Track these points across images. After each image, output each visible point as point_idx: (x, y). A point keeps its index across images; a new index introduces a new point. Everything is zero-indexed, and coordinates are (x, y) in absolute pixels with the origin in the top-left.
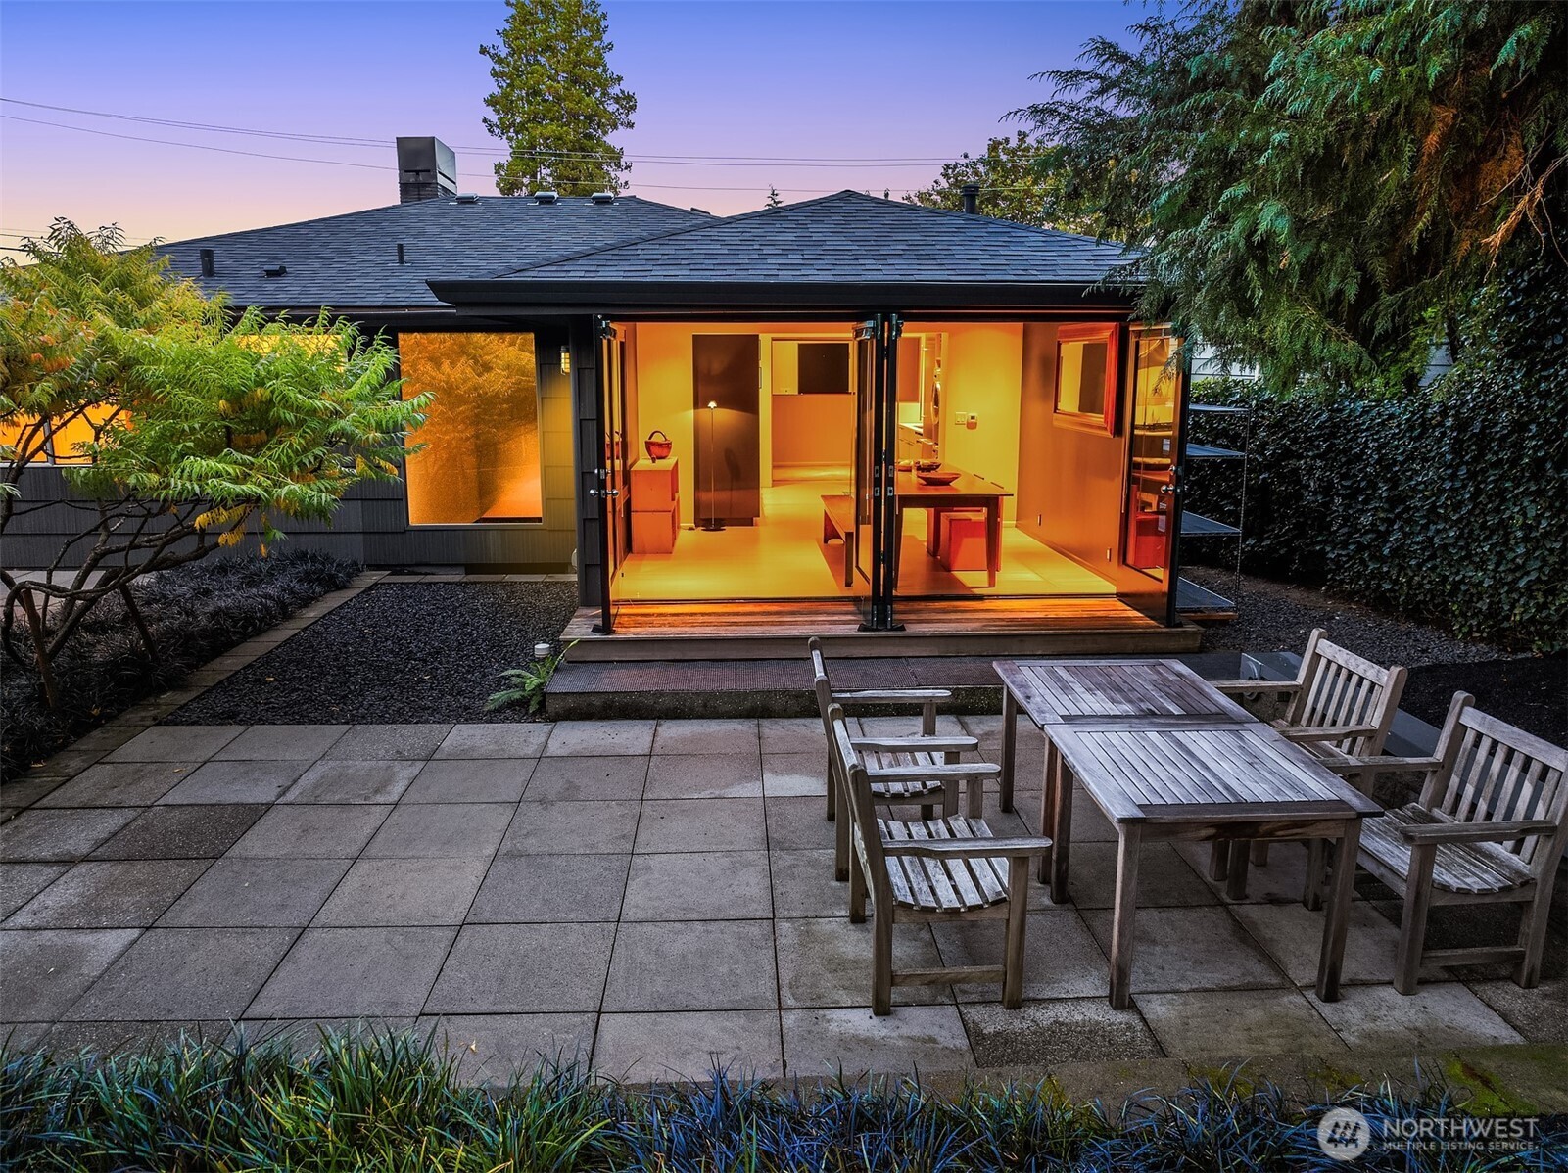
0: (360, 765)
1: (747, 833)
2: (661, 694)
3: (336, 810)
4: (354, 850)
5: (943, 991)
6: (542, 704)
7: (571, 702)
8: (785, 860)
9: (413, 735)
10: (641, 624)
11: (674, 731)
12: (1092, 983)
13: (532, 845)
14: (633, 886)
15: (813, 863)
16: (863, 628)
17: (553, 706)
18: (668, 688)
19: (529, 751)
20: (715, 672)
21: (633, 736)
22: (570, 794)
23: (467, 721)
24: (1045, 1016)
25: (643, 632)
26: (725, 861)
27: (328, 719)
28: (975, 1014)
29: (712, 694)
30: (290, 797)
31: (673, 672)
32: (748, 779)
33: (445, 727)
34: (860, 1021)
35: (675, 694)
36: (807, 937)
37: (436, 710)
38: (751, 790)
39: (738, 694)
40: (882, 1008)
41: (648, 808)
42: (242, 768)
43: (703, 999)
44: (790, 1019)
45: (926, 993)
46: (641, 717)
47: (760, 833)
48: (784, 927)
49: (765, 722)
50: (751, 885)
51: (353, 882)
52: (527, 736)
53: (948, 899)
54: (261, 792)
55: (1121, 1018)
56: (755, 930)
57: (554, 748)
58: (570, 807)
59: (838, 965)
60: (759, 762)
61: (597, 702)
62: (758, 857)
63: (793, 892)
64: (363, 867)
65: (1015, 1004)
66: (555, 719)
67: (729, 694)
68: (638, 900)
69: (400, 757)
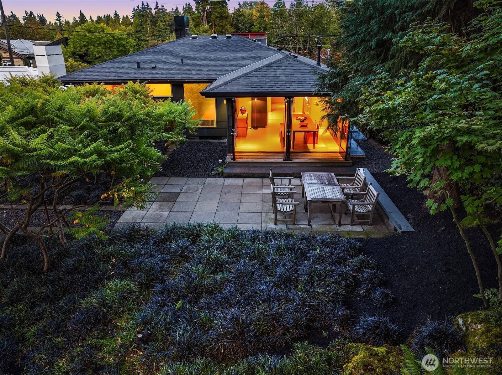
0: (193, 186)
1: (259, 199)
2: (245, 173)
3: (191, 194)
4: (196, 200)
5: (285, 222)
6: (222, 174)
7: (228, 175)
8: (264, 204)
9: (200, 180)
10: (240, 158)
11: (247, 180)
12: (306, 223)
13: (224, 200)
14: (241, 207)
15: (269, 205)
16: (284, 160)
17: (224, 175)
18: (246, 172)
19: (221, 184)
20: (255, 169)
21: (239, 181)
22: (229, 192)
23: (209, 177)
24: (298, 226)
25: (241, 160)
26: (255, 204)
27: (183, 176)
28: (288, 226)
29: (254, 174)
30: (183, 191)
31: (247, 169)
32: (260, 190)
33: (205, 178)
34: (273, 226)
35: (247, 173)
36: (267, 215)
37: (202, 175)
38: (260, 192)
39: (259, 174)
40: (276, 224)
41: (242, 195)
42: (172, 186)
43: (251, 222)
44: (263, 225)
45: (282, 223)
46: (241, 177)
47: (261, 200)
48: (263, 214)
49: (264, 179)
50: (259, 208)
51: (198, 206)
52: (220, 181)
53: (285, 210)
54: (178, 191)
55: (309, 227)
56: (259, 214)
57: (226, 183)
58: (230, 194)
59: (270, 219)
60: (262, 187)
61: (233, 174)
62: (260, 203)
63: (265, 209)
64: (198, 203)
65: (294, 225)
66: (225, 177)
67: (257, 173)
68: (242, 209)
69: (199, 184)
